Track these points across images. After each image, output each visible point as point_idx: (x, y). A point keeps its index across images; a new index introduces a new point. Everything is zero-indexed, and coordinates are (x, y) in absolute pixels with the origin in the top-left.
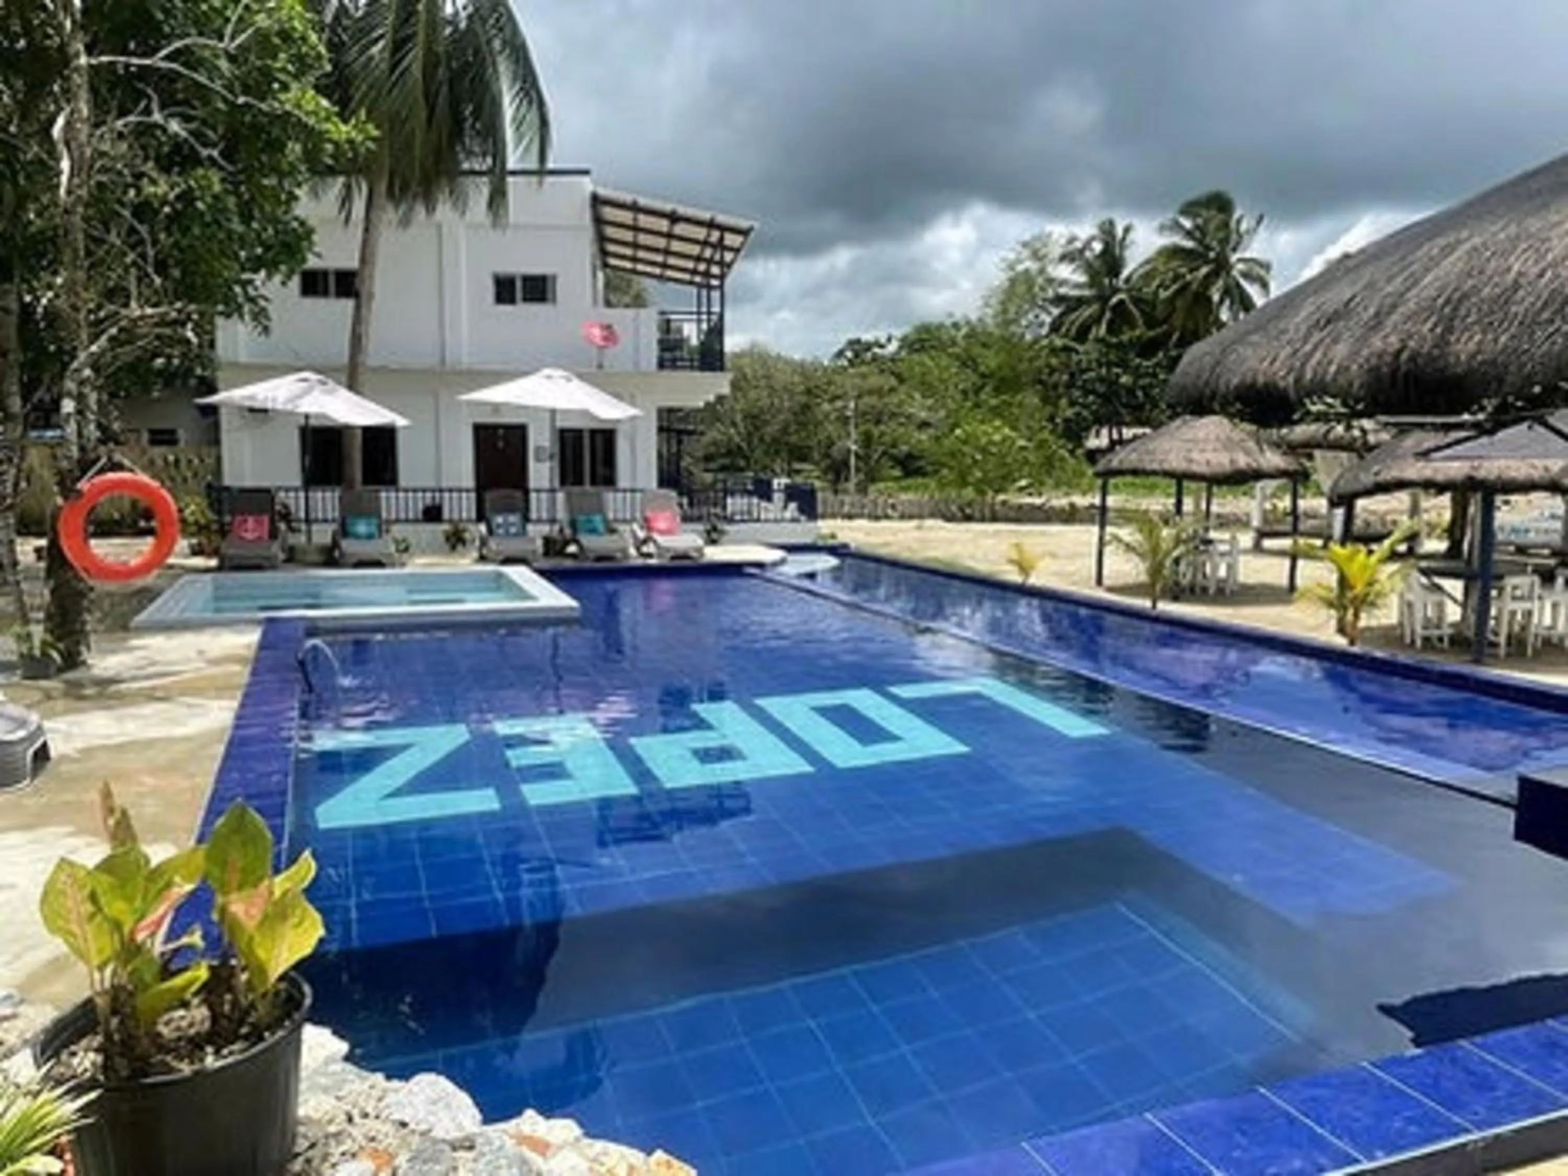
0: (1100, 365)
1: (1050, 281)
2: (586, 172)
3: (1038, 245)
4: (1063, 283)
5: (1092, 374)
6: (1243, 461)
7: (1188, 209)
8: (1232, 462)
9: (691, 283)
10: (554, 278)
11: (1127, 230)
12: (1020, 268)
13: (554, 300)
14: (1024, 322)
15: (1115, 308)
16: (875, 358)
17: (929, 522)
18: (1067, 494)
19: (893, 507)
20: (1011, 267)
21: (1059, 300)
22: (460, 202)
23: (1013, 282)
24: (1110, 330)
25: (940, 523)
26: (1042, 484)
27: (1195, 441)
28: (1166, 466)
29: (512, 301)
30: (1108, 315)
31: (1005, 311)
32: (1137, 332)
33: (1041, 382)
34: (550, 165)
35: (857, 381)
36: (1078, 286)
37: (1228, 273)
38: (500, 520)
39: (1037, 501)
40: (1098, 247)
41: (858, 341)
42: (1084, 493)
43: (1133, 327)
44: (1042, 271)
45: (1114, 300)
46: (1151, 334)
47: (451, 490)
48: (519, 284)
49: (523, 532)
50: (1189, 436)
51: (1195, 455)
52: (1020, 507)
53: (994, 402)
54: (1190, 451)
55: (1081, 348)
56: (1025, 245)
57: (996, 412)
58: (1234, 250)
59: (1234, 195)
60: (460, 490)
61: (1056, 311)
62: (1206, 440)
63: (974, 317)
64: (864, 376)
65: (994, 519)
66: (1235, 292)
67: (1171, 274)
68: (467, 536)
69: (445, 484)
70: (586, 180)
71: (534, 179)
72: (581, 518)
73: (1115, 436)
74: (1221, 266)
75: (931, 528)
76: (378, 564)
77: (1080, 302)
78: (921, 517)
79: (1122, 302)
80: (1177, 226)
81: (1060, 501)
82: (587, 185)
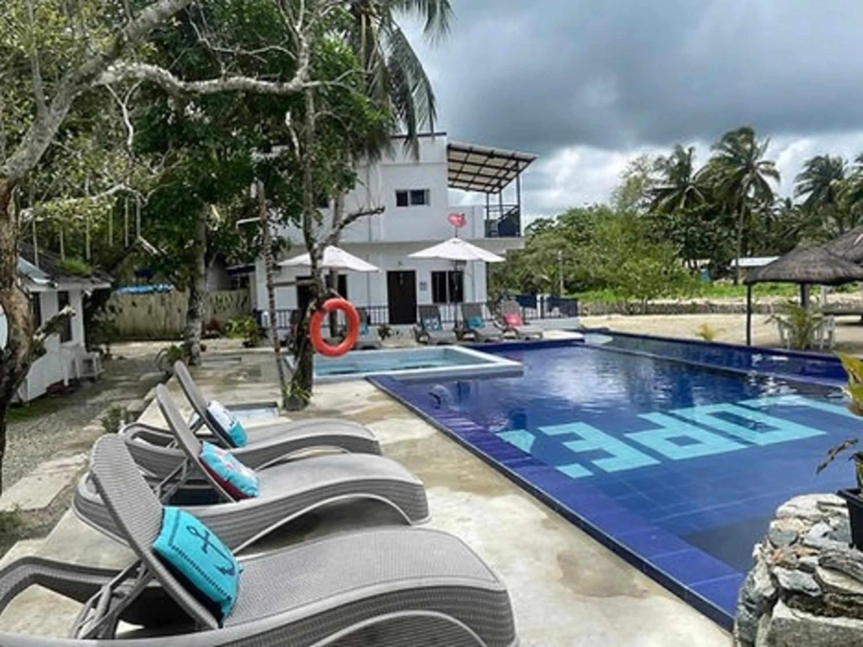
0: (683, 226)
1: (650, 181)
2: (444, 134)
3: (641, 162)
4: (657, 182)
5: (677, 231)
6: (841, 272)
7: (730, 137)
8: (835, 272)
9: (483, 191)
10: (428, 191)
11: (691, 150)
12: (632, 176)
13: (428, 203)
14: (636, 205)
15: (688, 194)
16: (551, 228)
17: (614, 316)
18: (690, 297)
19: (586, 309)
20: (626, 176)
21: (655, 191)
22: (391, 152)
23: (629, 183)
24: (686, 205)
25: (619, 316)
26: (676, 292)
27: (810, 262)
28: (793, 277)
29: (406, 205)
30: (684, 199)
31: (625, 199)
32: (703, 205)
33: (649, 237)
34: (436, 131)
35: (545, 241)
36: (664, 182)
37: (754, 172)
38: (428, 321)
39: (675, 302)
40: (676, 161)
41: (541, 220)
42: (701, 296)
43: (699, 204)
44: (644, 176)
45: (687, 189)
46: (711, 206)
47: (375, 308)
48: (409, 195)
49: (440, 328)
50: (805, 258)
51: (811, 270)
52: (662, 305)
53: (644, 248)
54: (806, 267)
55: (671, 217)
56: (634, 164)
57: (646, 254)
58: (756, 158)
59: (754, 128)
60: (379, 307)
61: (654, 198)
62: (815, 261)
63: (599, 203)
64: (548, 239)
65: (647, 313)
66: (758, 180)
67: (720, 174)
68: (390, 332)
69: (373, 304)
70: (445, 138)
71: (430, 139)
72: (471, 319)
73: (692, 265)
74: (749, 167)
75: (616, 319)
76: (372, 348)
77: (666, 192)
78: (610, 313)
79: (691, 190)
80: (721, 147)
81: (686, 302)
82: (444, 141)
